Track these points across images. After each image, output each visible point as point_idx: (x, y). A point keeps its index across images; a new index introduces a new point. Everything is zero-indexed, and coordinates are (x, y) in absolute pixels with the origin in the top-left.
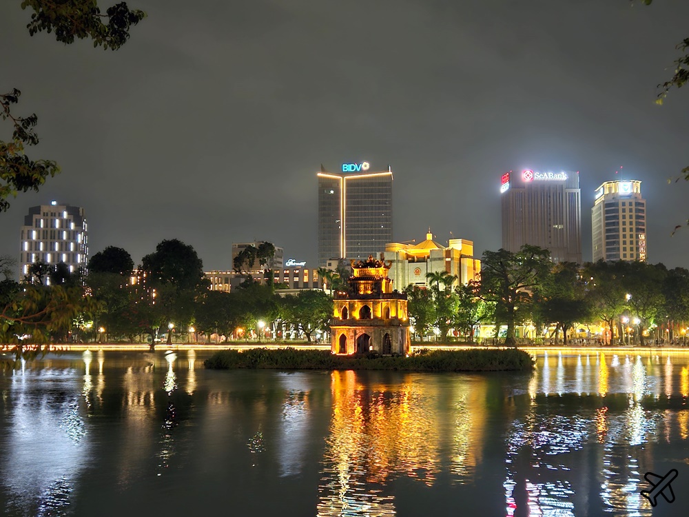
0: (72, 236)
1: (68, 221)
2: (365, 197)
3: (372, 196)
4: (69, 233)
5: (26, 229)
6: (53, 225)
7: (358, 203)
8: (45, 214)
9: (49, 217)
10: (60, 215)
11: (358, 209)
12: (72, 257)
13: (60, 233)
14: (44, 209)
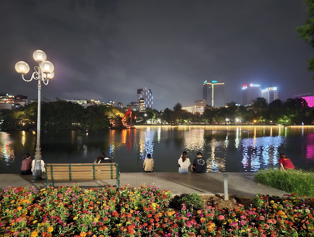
0: (150, 97)
1: (149, 93)
2: (218, 89)
3: (220, 89)
4: (149, 96)
5: (139, 95)
6: (146, 94)
7: (216, 90)
8: (144, 91)
9: (145, 92)
10: (148, 91)
11: (216, 92)
12: (150, 103)
13: (148, 96)
14: (144, 90)
